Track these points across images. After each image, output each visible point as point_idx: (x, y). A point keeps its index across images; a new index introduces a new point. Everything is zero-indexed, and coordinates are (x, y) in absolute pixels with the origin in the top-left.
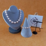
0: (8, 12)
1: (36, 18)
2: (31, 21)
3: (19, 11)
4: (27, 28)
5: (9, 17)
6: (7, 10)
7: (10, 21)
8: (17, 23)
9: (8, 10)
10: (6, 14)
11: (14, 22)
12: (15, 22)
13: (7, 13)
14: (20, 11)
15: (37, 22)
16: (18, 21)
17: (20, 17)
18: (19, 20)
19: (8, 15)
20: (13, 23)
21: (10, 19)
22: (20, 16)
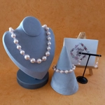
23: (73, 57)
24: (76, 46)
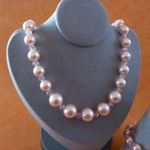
0: (45, 39)
3: (113, 36)
5: (47, 76)
6: (39, 21)
9: (48, 22)
10: (32, 53)
13: (37, 44)
14: (119, 33)
16: (107, 101)
19: (41, 60)
22: (125, 68)
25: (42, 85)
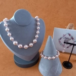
1: (70, 35)
2: (60, 42)
4: (52, 59)
7: (14, 43)
8: (29, 48)
11: (23, 46)
12: (26, 46)
15: (74, 45)
17: (36, 34)
18: (35, 41)
20: (23, 49)
21: (15, 40)
23: (61, 44)
24: (64, 36)
25: (11, 39)
